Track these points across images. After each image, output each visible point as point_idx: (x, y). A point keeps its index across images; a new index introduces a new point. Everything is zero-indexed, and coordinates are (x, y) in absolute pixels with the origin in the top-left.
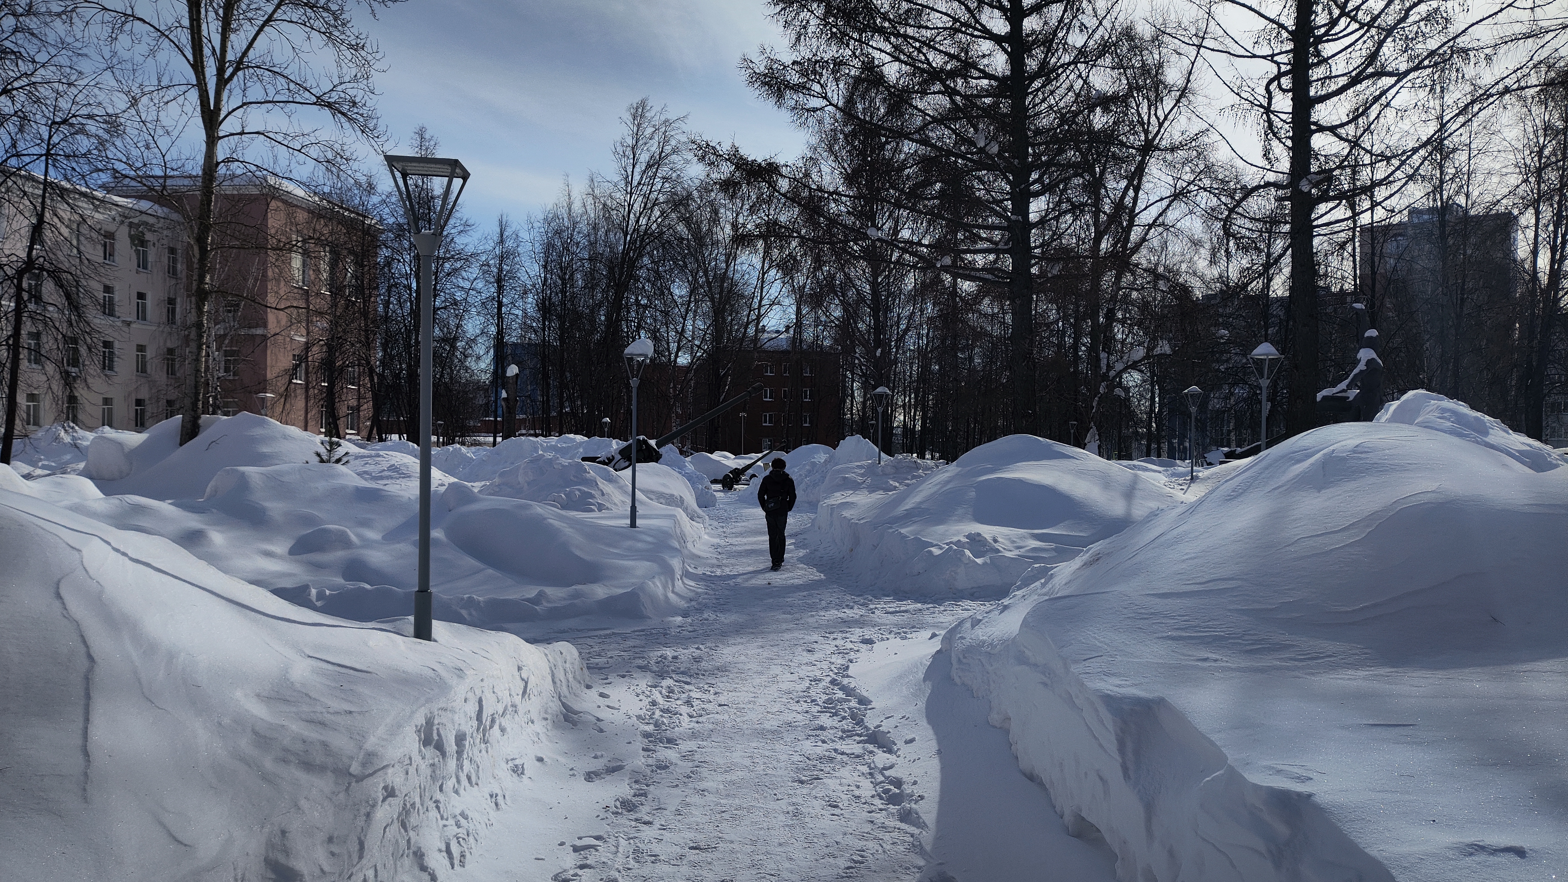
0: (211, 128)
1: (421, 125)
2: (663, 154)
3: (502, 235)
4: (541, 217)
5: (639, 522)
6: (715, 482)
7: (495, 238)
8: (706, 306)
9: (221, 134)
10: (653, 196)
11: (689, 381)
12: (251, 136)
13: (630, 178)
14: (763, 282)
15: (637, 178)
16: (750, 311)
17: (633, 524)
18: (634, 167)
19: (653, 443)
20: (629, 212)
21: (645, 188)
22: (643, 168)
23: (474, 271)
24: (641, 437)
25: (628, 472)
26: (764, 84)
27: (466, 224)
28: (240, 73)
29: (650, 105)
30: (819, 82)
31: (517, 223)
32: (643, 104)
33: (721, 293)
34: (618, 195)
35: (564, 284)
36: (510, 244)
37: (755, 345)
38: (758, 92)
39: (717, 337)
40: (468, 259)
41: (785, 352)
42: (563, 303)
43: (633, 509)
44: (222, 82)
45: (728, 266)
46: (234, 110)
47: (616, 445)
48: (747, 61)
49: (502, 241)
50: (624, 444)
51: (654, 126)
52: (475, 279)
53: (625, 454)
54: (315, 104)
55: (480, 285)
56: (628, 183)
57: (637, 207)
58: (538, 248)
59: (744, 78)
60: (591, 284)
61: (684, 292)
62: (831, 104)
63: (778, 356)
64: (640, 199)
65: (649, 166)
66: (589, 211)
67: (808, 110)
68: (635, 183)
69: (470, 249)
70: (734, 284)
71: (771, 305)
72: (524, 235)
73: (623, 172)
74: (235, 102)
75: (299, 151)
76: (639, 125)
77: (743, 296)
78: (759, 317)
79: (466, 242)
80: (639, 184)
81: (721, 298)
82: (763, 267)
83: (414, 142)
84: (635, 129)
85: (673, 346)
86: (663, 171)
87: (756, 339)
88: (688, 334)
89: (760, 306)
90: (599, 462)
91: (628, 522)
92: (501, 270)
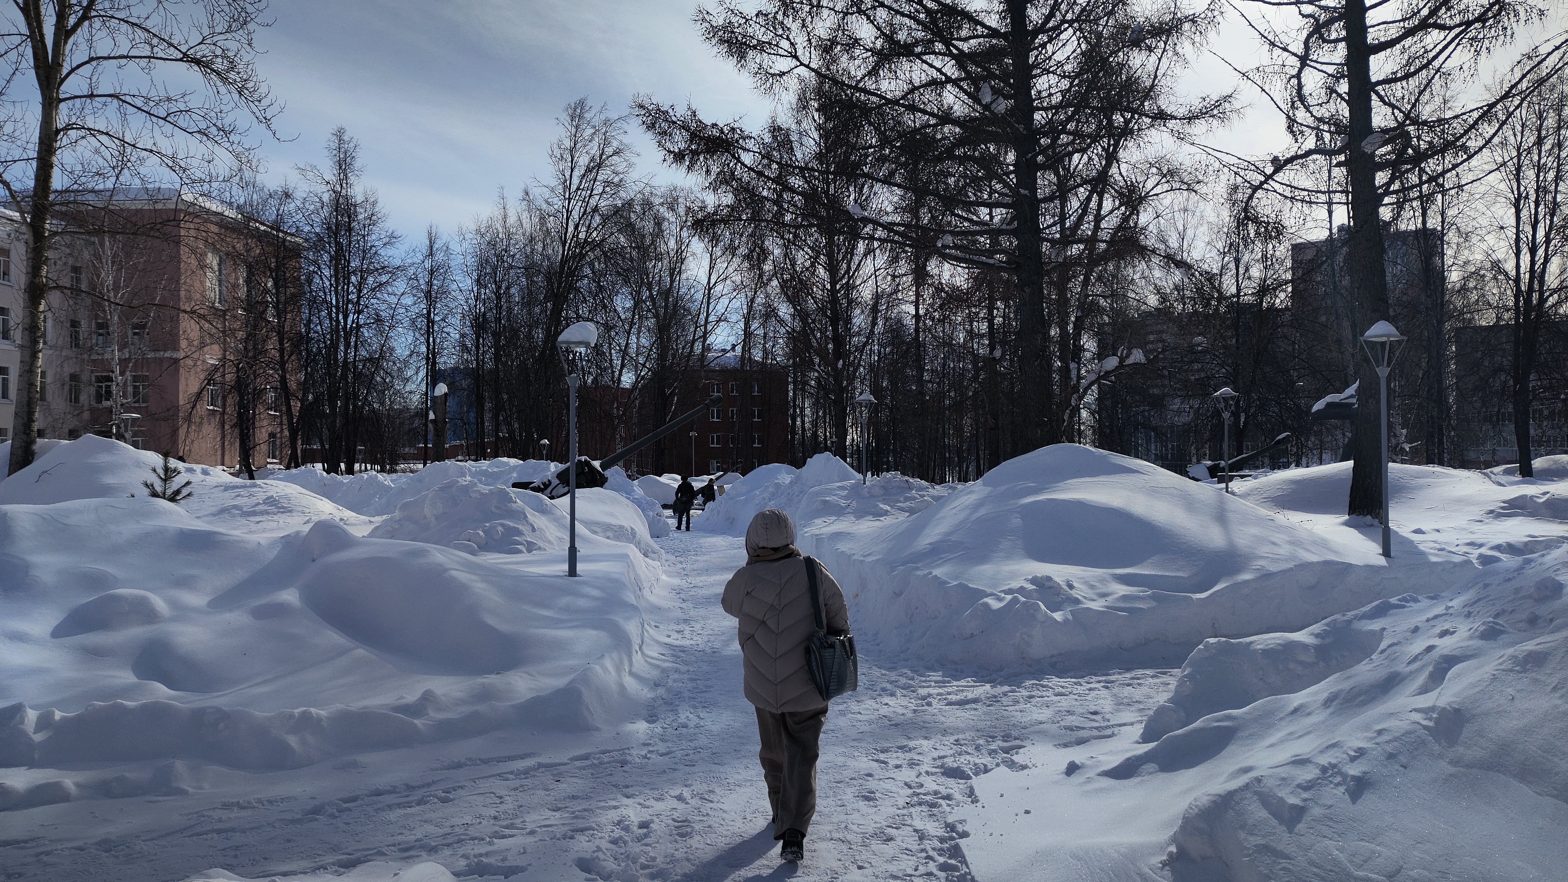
0: (48, 87)
1: (339, 125)
2: (604, 157)
3: (431, 247)
4: (473, 227)
5: (580, 567)
6: (665, 507)
7: (424, 252)
8: (651, 322)
9: (62, 96)
10: (593, 202)
11: (633, 401)
12: (104, 99)
13: (568, 182)
14: (709, 298)
15: (576, 181)
16: (697, 327)
17: (572, 572)
18: (572, 171)
19: (596, 464)
20: (568, 219)
21: (584, 193)
22: (583, 172)
23: (400, 286)
24: (583, 458)
25: (567, 499)
26: (722, 41)
27: (392, 236)
28: (86, 23)
29: (589, 105)
30: (788, 39)
31: (447, 233)
32: (581, 104)
33: (666, 307)
34: (556, 200)
35: (499, 298)
36: (440, 257)
37: (703, 362)
38: (715, 49)
39: (662, 357)
40: (395, 271)
41: (734, 371)
42: (498, 320)
43: (573, 550)
44: (63, 33)
45: (672, 281)
46: (79, 66)
47: (554, 467)
48: (703, 16)
49: (431, 254)
50: (562, 467)
51: (594, 127)
52: (403, 294)
53: (563, 477)
54: (181, 60)
55: (408, 300)
56: (567, 187)
57: (575, 215)
58: (471, 261)
59: (700, 33)
60: (528, 301)
61: (629, 304)
62: (802, 64)
63: (726, 374)
64: (580, 204)
65: (589, 170)
66: (524, 225)
67: (773, 75)
68: (574, 187)
69: (397, 262)
70: (681, 298)
71: (717, 322)
72: (455, 248)
73: (561, 176)
74: (80, 56)
75: (164, 119)
76: (577, 127)
77: (688, 311)
78: (705, 337)
79: (393, 255)
80: (578, 189)
81: (665, 313)
82: (709, 283)
83: (331, 144)
84: (574, 130)
85: (617, 362)
86: (604, 174)
87: (703, 356)
88: (632, 351)
89: (707, 322)
90: (534, 489)
91: (566, 567)
92: (430, 284)
